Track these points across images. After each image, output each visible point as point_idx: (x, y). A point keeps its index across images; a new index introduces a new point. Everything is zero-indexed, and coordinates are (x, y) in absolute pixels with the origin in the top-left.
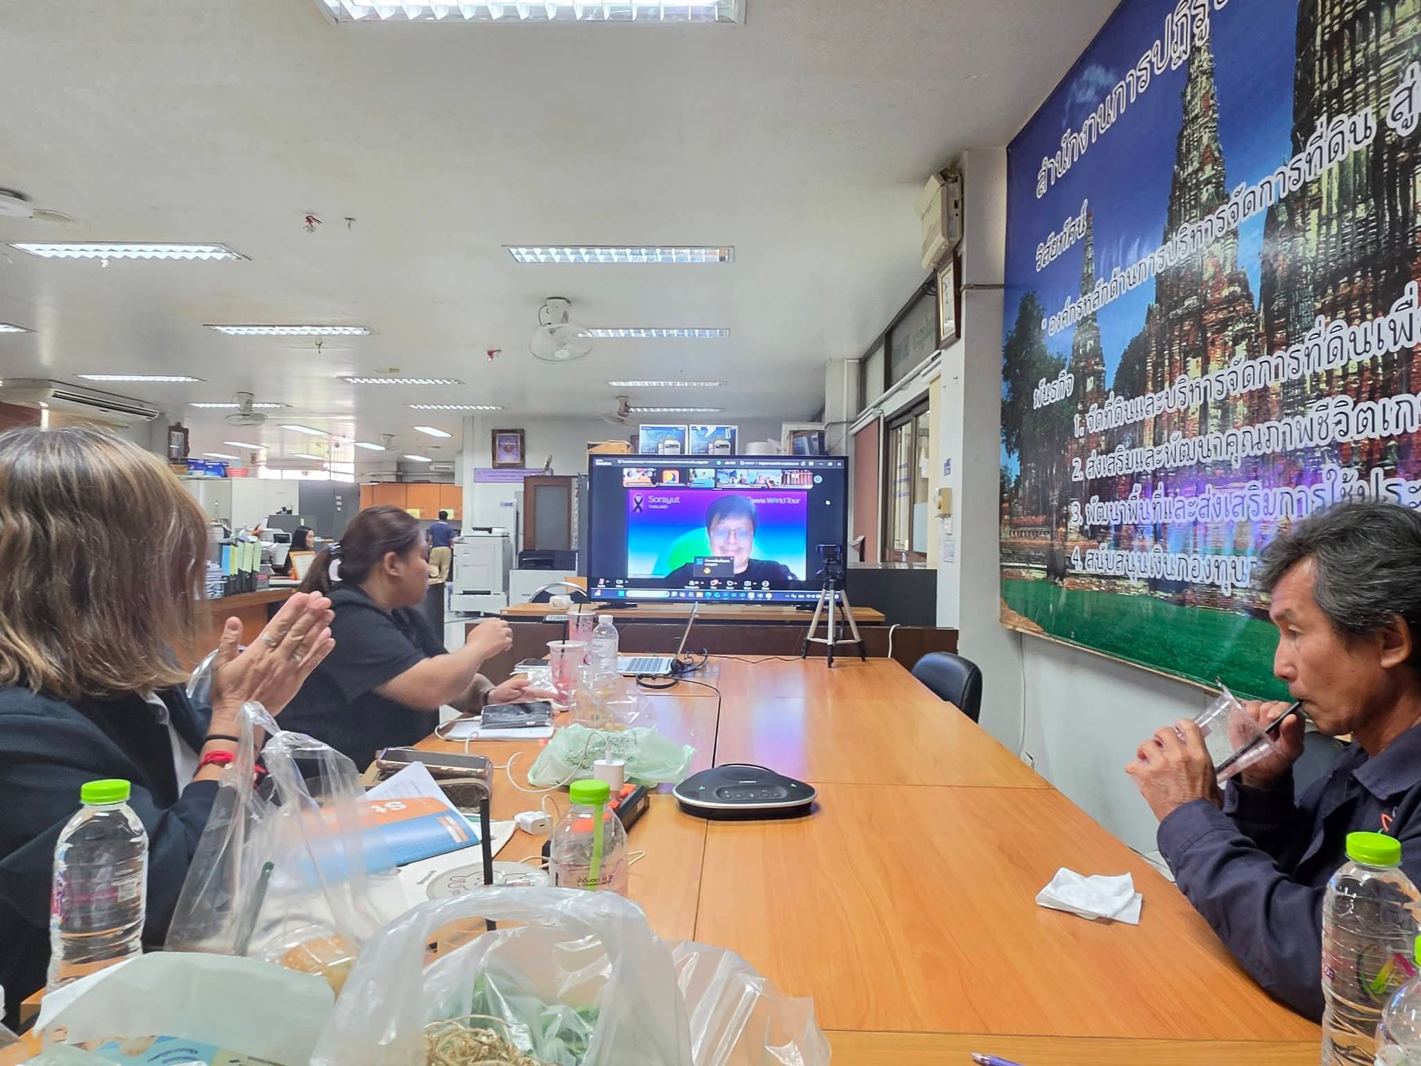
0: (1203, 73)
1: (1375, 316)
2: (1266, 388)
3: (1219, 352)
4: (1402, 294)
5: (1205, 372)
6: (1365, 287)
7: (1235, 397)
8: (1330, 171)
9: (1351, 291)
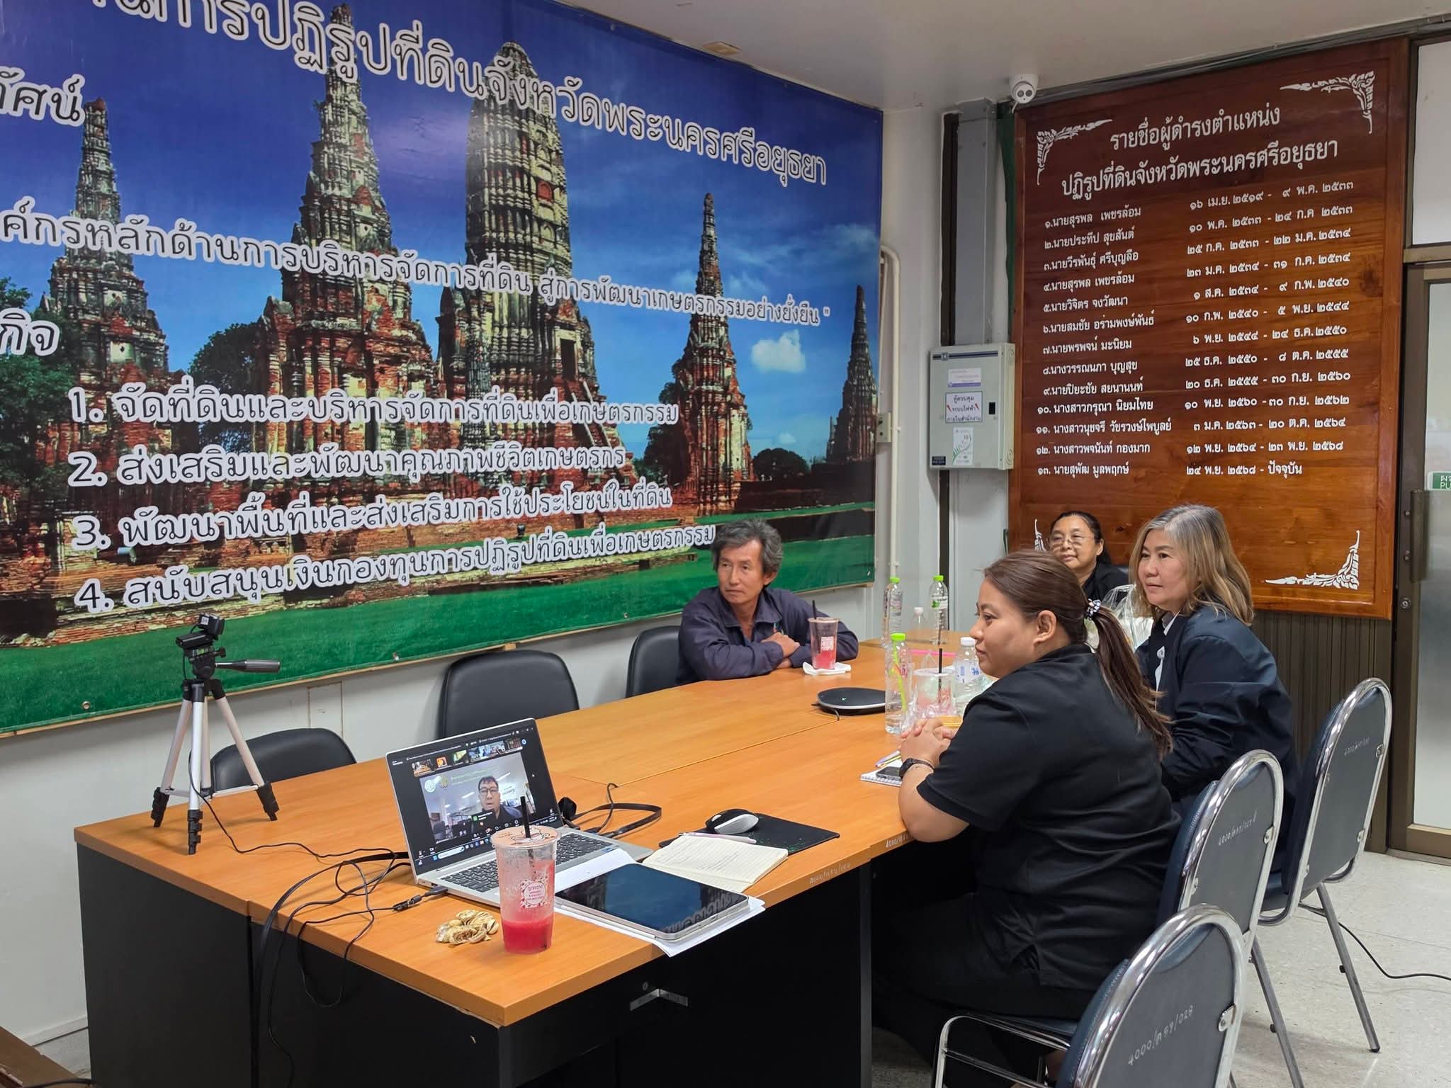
0: (352, 112)
1: (534, 399)
2: (446, 424)
3: (390, 382)
4: (549, 393)
5: (371, 392)
6: (527, 379)
7: (412, 425)
8: (501, 295)
9: (519, 378)
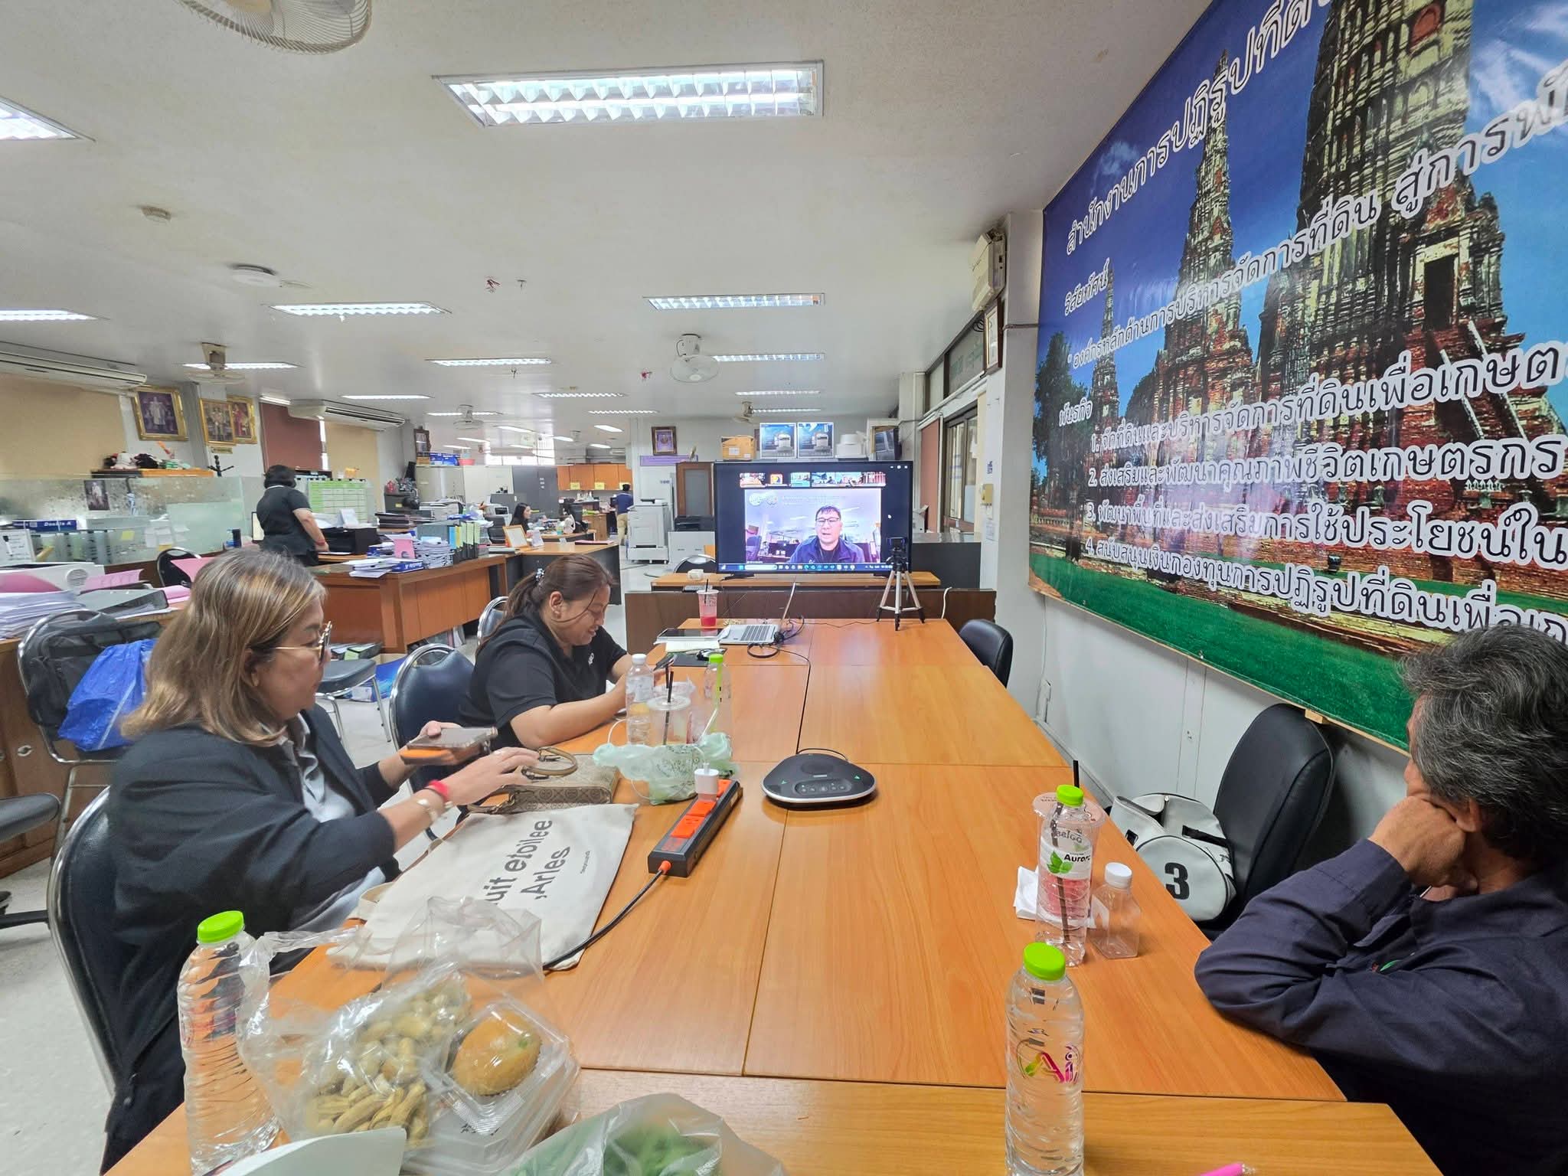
0: (1218, 152)
1: (1369, 378)
2: (1259, 429)
3: (1218, 395)
4: (1396, 361)
5: (1204, 410)
6: (1361, 349)
8: (1333, 246)
9: (1347, 354)
